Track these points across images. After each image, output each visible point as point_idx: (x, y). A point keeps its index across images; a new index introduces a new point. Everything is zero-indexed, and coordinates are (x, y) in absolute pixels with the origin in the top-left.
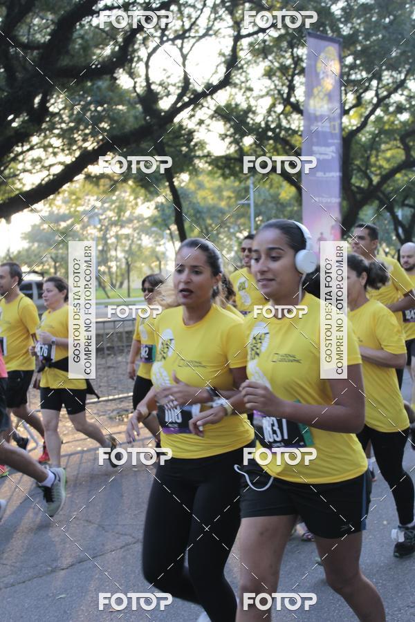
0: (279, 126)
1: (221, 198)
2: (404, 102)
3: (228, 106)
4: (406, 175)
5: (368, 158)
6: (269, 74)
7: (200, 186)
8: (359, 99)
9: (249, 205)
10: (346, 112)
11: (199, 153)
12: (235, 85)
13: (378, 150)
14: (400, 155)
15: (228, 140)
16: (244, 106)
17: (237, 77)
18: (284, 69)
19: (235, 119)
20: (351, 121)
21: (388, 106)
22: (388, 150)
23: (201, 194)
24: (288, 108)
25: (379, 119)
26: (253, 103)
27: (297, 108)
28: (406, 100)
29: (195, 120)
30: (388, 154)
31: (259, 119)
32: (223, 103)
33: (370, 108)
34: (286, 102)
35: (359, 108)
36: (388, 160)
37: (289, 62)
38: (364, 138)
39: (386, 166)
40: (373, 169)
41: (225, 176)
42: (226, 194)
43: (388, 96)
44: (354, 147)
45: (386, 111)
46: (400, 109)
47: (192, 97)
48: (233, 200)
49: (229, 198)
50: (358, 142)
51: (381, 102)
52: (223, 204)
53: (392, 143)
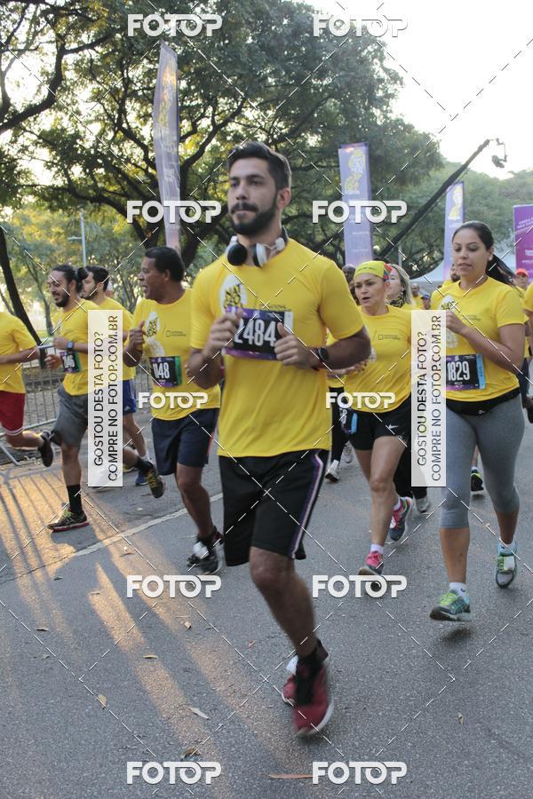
0: (111, 154)
1: (49, 235)
2: (240, 131)
3: (52, 132)
5: (206, 189)
6: (97, 97)
7: (26, 221)
8: (194, 126)
9: (80, 241)
10: (182, 139)
11: (22, 181)
12: (60, 108)
13: (216, 182)
15: (55, 169)
16: (71, 131)
17: (63, 99)
18: (114, 92)
19: (62, 146)
20: (188, 149)
21: (225, 134)
23: (27, 230)
24: (120, 134)
25: (215, 149)
26: (81, 128)
27: (130, 135)
28: (244, 130)
29: (17, 147)
31: (87, 145)
32: (47, 128)
33: (206, 136)
34: (117, 126)
35: (195, 135)
37: (119, 84)
38: (200, 168)
41: (52, 209)
42: (54, 230)
43: (225, 124)
44: (192, 178)
45: (223, 140)
46: (237, 138)
47: (11, 119)
48: (63, 236)
49: (59, 234)
50: (195, 173)
51: (217, 129)
52: (51, 241)
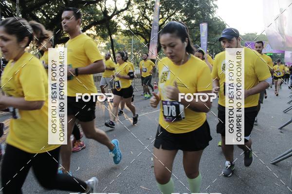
0: (141, 22)
1: (124, 42)
6: (139, 8)
7: (118, 39)
8: (163, 16)
9: (132, 44)
10: (159, 20)
11: (118, 28)
12: (129, 10)
15: (126, 26)
16: (131, 16)
17: (130, 8)
18: (143, 7)
19: (129, 20)
20: (161, 22)
21: (170, 19)
23: (118, 41)
24: (144, 18)
26: (134, 16)
27: (146, 18)
29: (118, 20)
31: (135, 20)
32: (126, 15)
33: (165, 19)
34: (143, 15)
35: (163, 19)
37: (144, 5)
41: (125, 36)
42: (125, 41)
43: (171, 16)
47: (117, 12)
48: (127, 43)
51: (169, 17)
52: (124, 44)
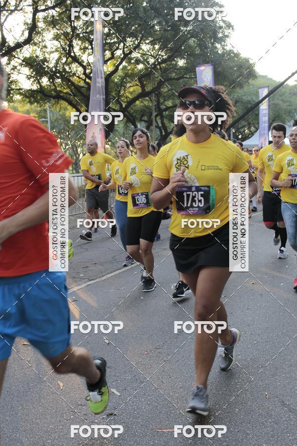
0: (64, 70)
2: (139, 57)
3: (30, 58)
4: (142, 102)
5: (119, 91)
6: (57, 37)
8: (113, 54)
9: (47, 122)
10: (105, 62)
11: (13, 87)
12: (35, 44)
13: (125, 87)
14: (139, 90)
15: (32, 80)
16: (41, 57)
17: (37, 39)
18: (66, 34)
19: (36, 66)
20: (109, 68)
21: (131, 59)
22: (130, 87)
24: (70, 59)
25: (125, 67)
26: (47, 56)
27: (76, 59)
28: (141, 57)
29: (10, 67)
30: (131, 89)
31: (51, 65)
32: (28, 56)
33: (120, 60)
34: (68, 54)
35: (113, 60)
36: (131, 93)
37: (69, 30)
38: (116, 79)
39: (131, 97)
40: (122, 99)
41: (31, 103)
43: (131, 53)
44: (111, 85)
45: (129, 63)
46: (138, 62)
47: (7, 50)
50: (113, 82)
51: (126, 56)
53: (133, 82)
